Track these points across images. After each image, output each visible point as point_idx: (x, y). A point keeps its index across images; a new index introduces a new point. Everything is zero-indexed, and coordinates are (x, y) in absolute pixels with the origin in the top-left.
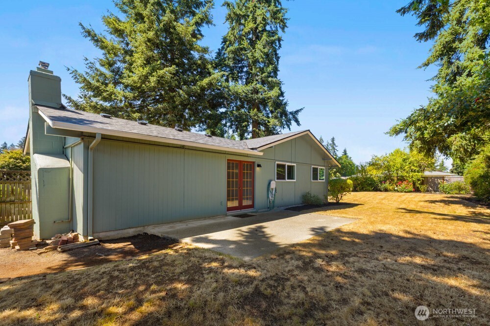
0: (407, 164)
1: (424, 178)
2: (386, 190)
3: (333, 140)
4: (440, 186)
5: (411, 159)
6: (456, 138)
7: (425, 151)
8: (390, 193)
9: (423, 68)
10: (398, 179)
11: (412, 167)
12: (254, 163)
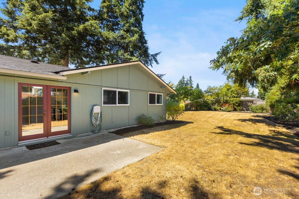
0: (230, 92)
1: (240, 101)
2: (215, 110)
3: (190, 77)
4: (250, 108)
5: (233, 89)
6: (261, 71)
7: (239, 82)
8: (217, 112)
9: (239, 21)
10: (224, 102)
11: (233, 94)
12: (70, 88)
